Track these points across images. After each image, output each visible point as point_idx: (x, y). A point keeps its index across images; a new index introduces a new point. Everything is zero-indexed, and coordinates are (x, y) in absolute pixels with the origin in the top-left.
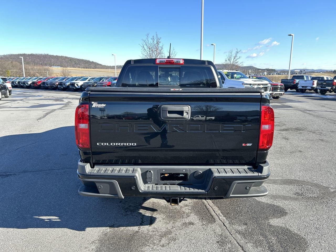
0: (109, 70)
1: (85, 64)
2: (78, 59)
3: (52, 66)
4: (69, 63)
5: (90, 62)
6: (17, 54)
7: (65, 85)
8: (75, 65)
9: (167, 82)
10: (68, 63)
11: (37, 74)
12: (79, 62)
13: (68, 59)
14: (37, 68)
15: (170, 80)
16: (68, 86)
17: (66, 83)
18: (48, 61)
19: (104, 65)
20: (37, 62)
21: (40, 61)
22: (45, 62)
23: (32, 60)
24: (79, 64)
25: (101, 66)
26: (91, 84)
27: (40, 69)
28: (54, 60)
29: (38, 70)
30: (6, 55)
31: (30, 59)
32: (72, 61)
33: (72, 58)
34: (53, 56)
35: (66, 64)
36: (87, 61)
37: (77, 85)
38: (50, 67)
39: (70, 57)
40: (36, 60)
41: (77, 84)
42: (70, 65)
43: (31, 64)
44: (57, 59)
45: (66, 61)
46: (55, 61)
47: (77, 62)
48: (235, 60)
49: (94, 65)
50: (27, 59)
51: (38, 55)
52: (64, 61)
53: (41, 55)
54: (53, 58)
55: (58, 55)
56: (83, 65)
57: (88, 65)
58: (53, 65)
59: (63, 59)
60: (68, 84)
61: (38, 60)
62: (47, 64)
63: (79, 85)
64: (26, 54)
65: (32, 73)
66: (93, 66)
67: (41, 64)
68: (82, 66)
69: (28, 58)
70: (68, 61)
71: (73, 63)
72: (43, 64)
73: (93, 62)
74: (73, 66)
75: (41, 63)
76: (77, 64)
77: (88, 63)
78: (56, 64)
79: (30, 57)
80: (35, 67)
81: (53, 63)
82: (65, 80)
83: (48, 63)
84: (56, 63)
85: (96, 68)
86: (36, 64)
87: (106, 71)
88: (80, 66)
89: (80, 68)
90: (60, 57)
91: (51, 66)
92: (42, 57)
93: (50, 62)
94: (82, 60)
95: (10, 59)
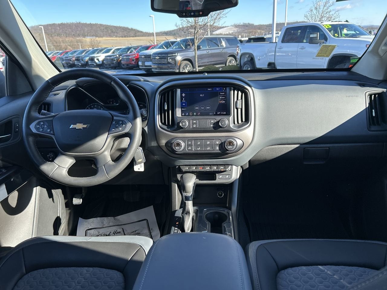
0: (151, 38)
1: (123, 31)
2: (115, 27)
3: (86, 37)
4: (105, 33)
5: (129, 29)
6: (46, 25)
7: (83, 60)
8: (112, 34)
9: (221, 48)
10: (104, 31)
11: (69, 47)
12: (116, 30)
13: (104, 27)
14: (68, 40)
15: (224, 46)
16: (87, 62)
17: (84, 58)
18: (81, 30)
19: (145, 32)
20: (68, 32)
21: (72, 31)
22: (78, 32)
23: (63, 31)
24: (117, 33)
25: (142, 34)
26: (115, 58)
27: (71, 41)
28: (87, 29)
29: (70, 43)
30: (34, 26)
31: (61, 30)
32: (108, 29)
33: (108, 25)
34: (86, 24)
35: (102, 33)
36: (125, 28)
37: (98, 60)
38: (83, 38)
39: (105, 25)
40: (67, 30)
41: (98, 58)
42: (106, 34)
43: (62, 35)
44: (90, 27)
45: (101, 30)
46: (89, 30)
47: (114, 30)
48: (325, 8)
49: (134, 33)
50: (57, 29)
51: (69, 24)
52: (100, 30)
53: (73, 23)
54: (86, 27)
55: (92, 23)
56: (121, 33)
57: (127, 33)
58: (87, 35)
59: (97, 27)
60: (87, 59)
61: (70, 30)
62: (80, 35)
63: (100, 60)
64: (56, 24)
65: (63, 46)
66: (132, 34)
67: (74, 35)
68: (120, 35)
69: (59, 28)
70: (104, 29)
71: (110, 32)
72: (75, 35)
73: (132, 29)
74: (110, 36)
75: (73, 33)
76: (114, 32)
77: (126, 31)
78: (90, 34)
79: (61, 27)
80: (67, 39)
81: (86, 33)
82: (84, 53)
83: (81, 33)
84: (90, 32)
85: (136, 36)
86: (68, 35)
87: (148, 39)
88: (117, 34)
89: (118, 38)
90: (94, 25)
91: (84, 36)
92: (74, 26)
93: (84, 32)
94: (120, 27)
95: (38, 30)
